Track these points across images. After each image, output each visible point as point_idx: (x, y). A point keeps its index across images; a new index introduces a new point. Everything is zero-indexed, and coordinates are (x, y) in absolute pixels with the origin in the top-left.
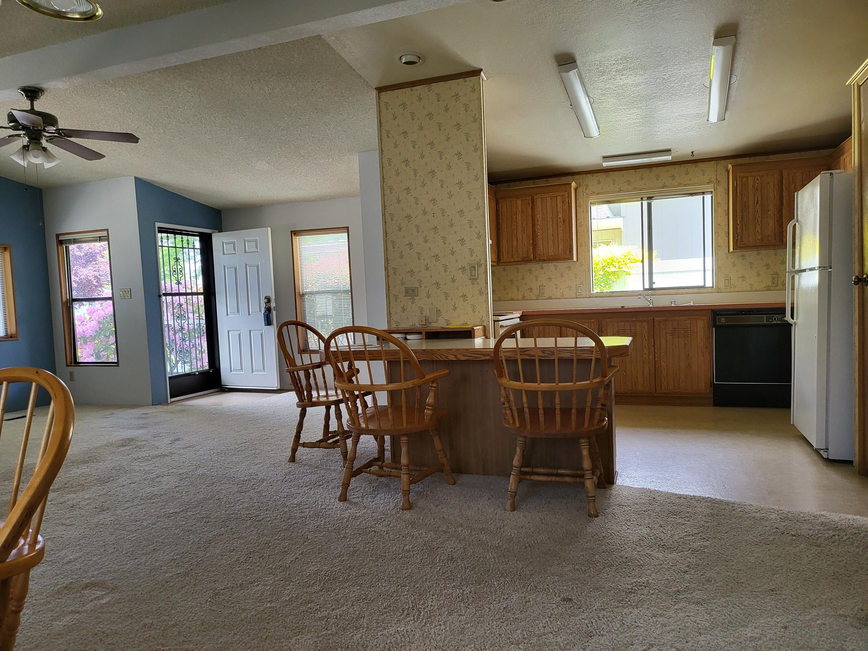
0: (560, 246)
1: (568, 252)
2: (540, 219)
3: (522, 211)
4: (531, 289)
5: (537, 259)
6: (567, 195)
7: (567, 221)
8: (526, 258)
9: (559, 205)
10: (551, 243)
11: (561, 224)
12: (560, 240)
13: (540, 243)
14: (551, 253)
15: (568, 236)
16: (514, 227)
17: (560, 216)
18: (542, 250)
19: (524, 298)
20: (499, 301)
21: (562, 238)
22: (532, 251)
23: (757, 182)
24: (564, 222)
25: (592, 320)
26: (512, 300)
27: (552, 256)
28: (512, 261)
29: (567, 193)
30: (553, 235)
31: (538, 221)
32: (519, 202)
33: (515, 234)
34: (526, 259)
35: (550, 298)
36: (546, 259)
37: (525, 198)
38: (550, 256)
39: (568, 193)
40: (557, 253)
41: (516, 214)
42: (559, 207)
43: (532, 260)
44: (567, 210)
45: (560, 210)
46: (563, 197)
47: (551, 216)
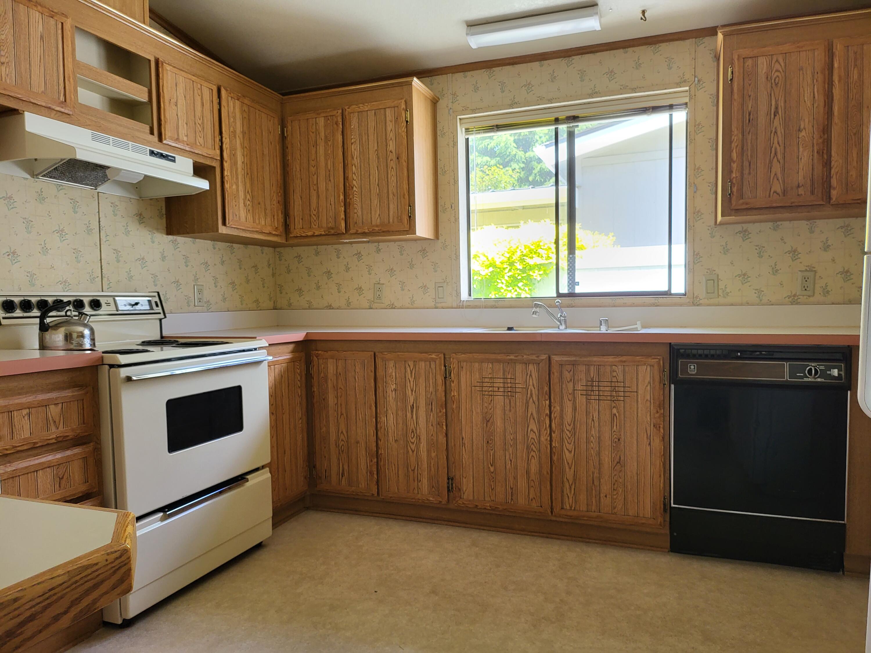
0: (391, 206)
1: (405, 218)
2: (356, 154)
3: (326, 137)
4: (360, 289)
5: (352, 231)
6: (403, 106)
7: (404, 157)
8: (332, 228)
9: (390, 126)
10: (375, 202)
11: (392, 164)
12: (391, 196)
13: (356, 200)
14: (376, 220)
15: (405, 186)
16: (313, 169)
17: (392, 146)
18: (360, 213)
19: (349, 305)
20: (309, 308)
21: (395, 191)
22: (343, 216)
23: (777, 66)
24: (398, 158)
25: (433, 356)
26: (330, 307)
27: (377, 226)
28: (310, 234)
29: (403, 101)
30: (378, 185)
31: (353, 158)
32: (321, 121)
33: (315, 182)
34: (332, 232)
35: (392, 307)
36: (367, 231)
37: (331, 114)
38: (373, 226)
39: (406, 101)
40: (386, 221)
41: (316, 145)
42: (389, 129)
43: (343, 234)
44: (404, 135)
45: (391, 135)
46: (396, 109)
47: (376, 148)
